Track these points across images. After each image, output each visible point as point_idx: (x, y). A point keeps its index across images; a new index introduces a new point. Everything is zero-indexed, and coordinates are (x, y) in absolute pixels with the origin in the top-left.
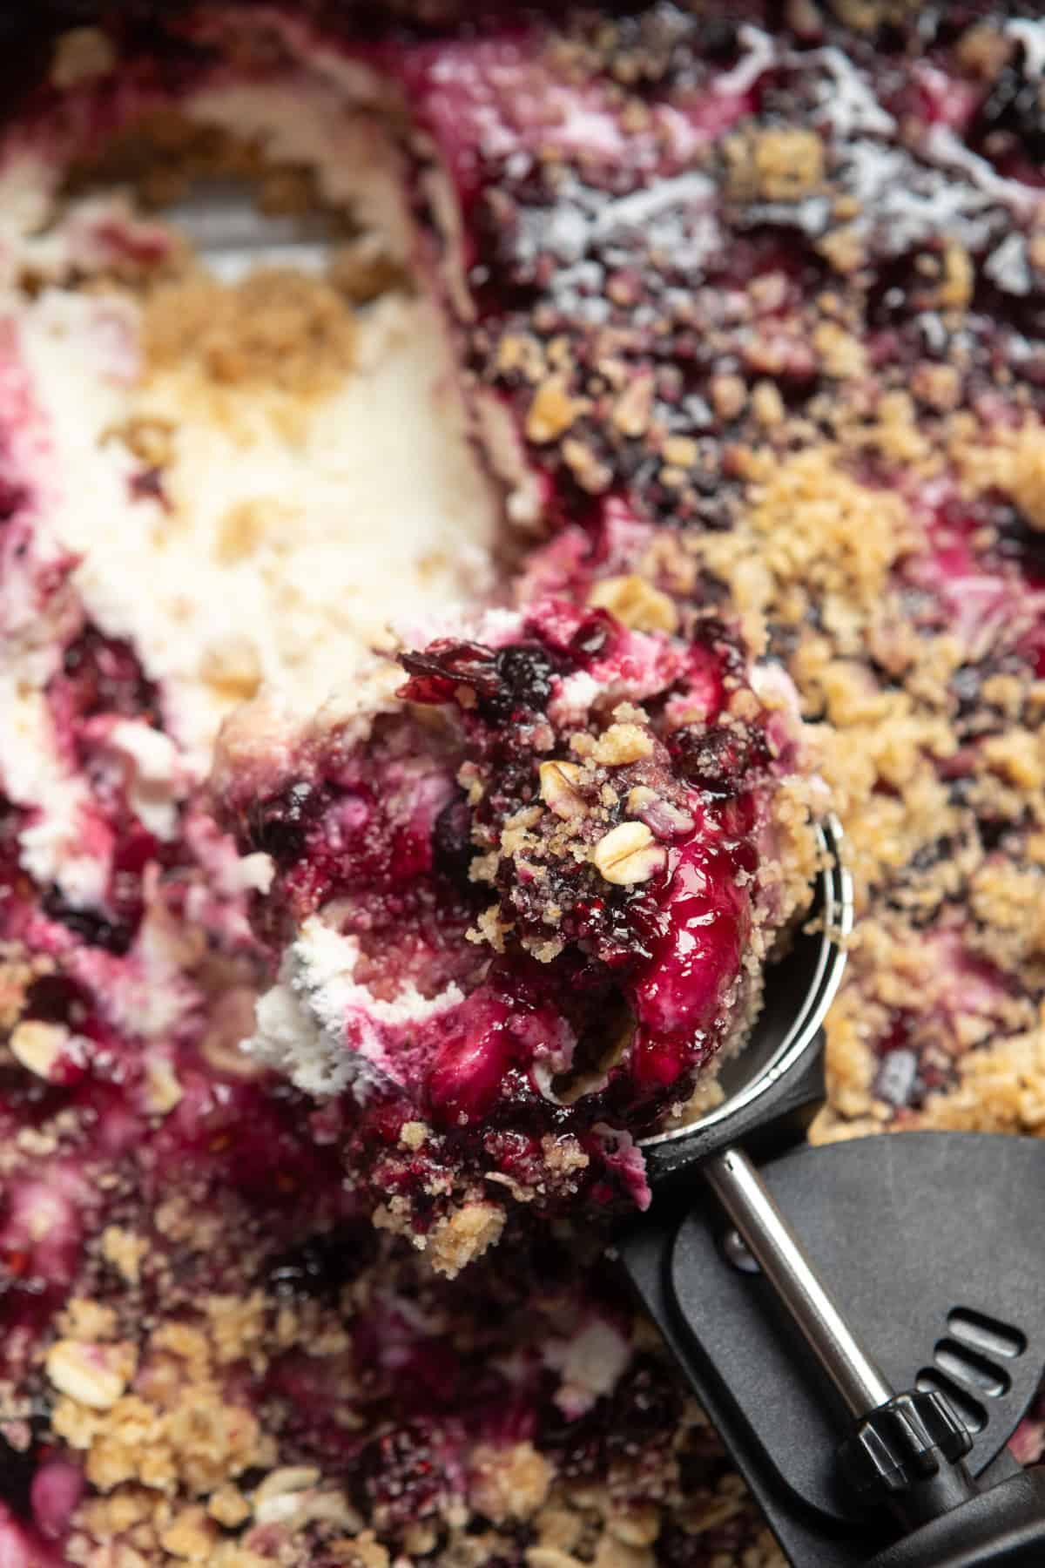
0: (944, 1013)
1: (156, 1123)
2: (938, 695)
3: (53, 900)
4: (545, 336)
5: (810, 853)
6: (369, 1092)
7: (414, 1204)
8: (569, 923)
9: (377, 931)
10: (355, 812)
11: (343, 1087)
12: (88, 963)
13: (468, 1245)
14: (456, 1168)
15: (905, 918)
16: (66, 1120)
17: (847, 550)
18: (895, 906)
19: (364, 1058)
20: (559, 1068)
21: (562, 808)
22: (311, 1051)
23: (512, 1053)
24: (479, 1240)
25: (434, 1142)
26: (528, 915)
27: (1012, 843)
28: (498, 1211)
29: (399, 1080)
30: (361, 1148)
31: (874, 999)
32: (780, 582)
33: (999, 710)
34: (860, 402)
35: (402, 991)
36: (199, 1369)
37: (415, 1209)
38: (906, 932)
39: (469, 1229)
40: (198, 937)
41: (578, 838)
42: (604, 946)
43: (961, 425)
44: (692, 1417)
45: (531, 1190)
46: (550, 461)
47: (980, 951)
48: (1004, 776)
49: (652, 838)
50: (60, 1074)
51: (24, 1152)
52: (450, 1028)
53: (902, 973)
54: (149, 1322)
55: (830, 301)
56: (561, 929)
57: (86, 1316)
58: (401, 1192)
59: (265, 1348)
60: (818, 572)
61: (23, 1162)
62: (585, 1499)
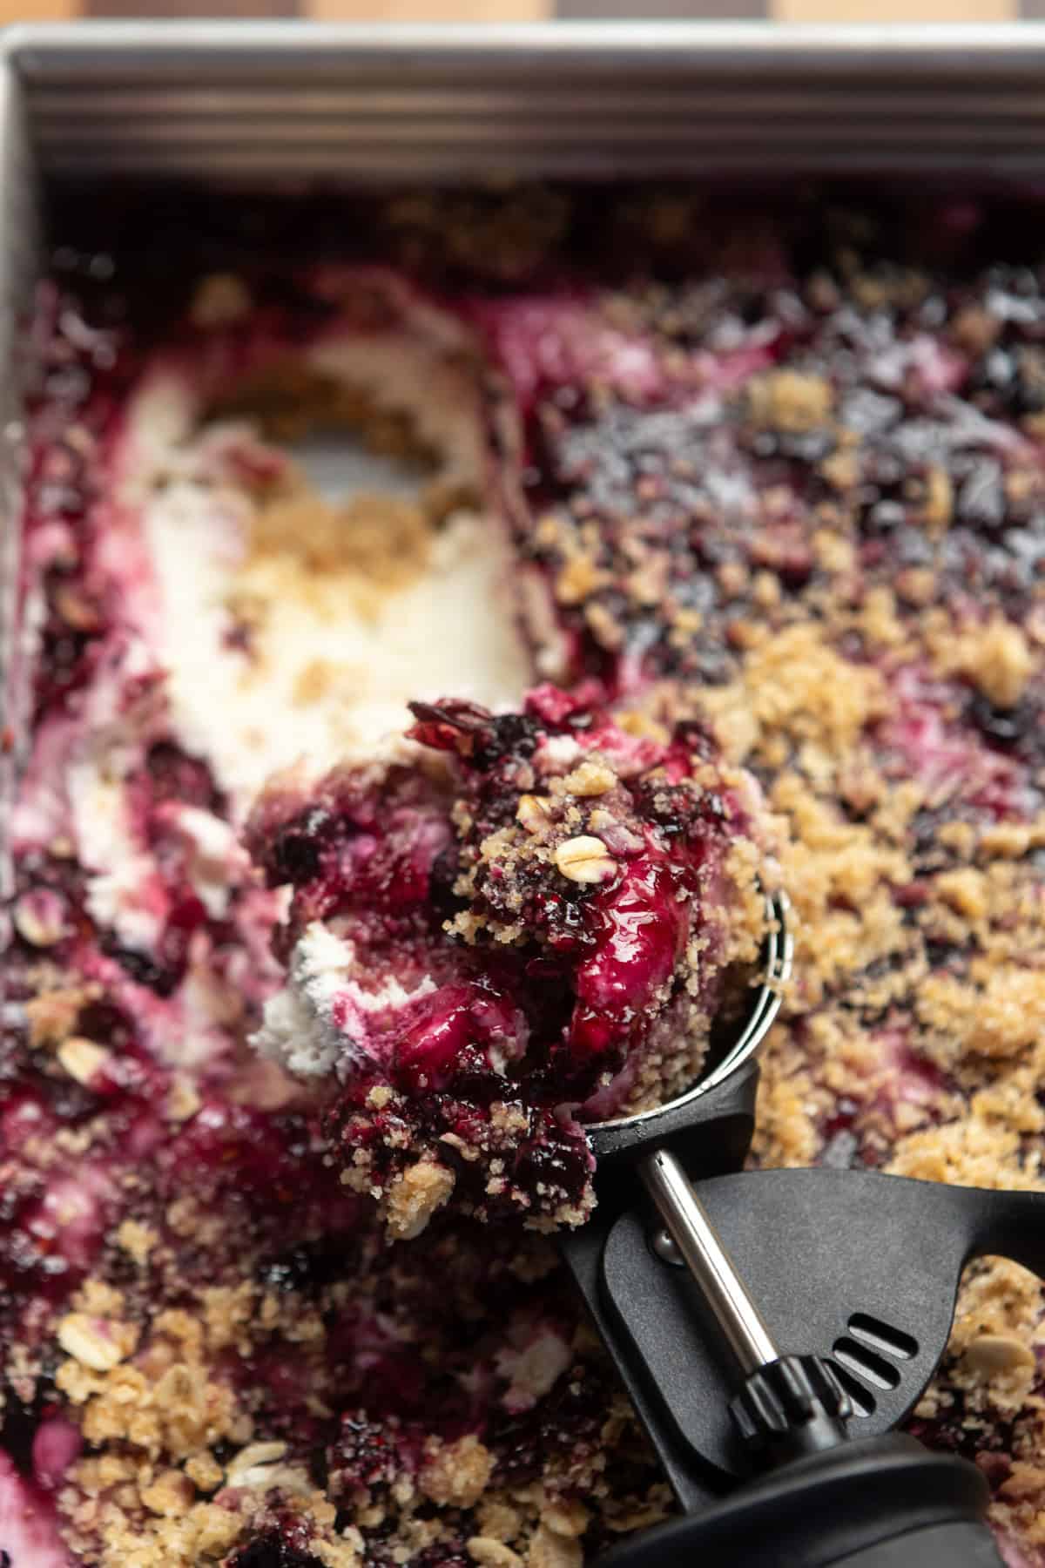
0: (885, 1101)
1: (175, 1129)
2: (897, 830)
3: (111, 945)
4: (579, 521)
5: (756, 915)
6: (349, 1068)
7: (375, 1157)
8: (529, 910)
9: (374, 945)
10: (366, 846)
11: (328, 1067)
12: (132, 995)
13: (418, 1197)
14: (414, 1127)
15: (856, 1016)
16: (100, 1126)
17: (826, 706)
18: (847, 1006)
19: (346, 1036)
20: (513, 1052)
21: (532, 825)
22: (304, 1038)
23: (470, 1032)
24: (429, 1195)
25: (397, 1100)
26: (494, 903)
27: (956, 962)
28: (447, 1172)
29: (375, 1056)
30: (338, 1116)
31: (823, 1085)
32: (766, 728)
33: (952, 851)
34: (846, 590)
35: (385, 985)
36: (191, 1351)
37: (375, 1163)
38: (854, 1028)
39: (420, 1182)
40: (236, 1003)
41: (544, 845)
42: (553, 931)
43: (934, 619)
44: (621, 1411)
45: (477, 1149)
46: (575, 621)
47: (921, 1050)
48: (956, 907)
49: (607, 854)
50: (98, 1082)
51: (62, 1150)
52: (421, 1012)
53: (849, 1064)
54: (153, 1309)
55: (828, 511)
56: (522, 915)
57: (98, 1295)
58: (364, 1145)
59: (250, 1336)
60: (801, 725)
61: (59, 1158)
62: (523, 1497)
